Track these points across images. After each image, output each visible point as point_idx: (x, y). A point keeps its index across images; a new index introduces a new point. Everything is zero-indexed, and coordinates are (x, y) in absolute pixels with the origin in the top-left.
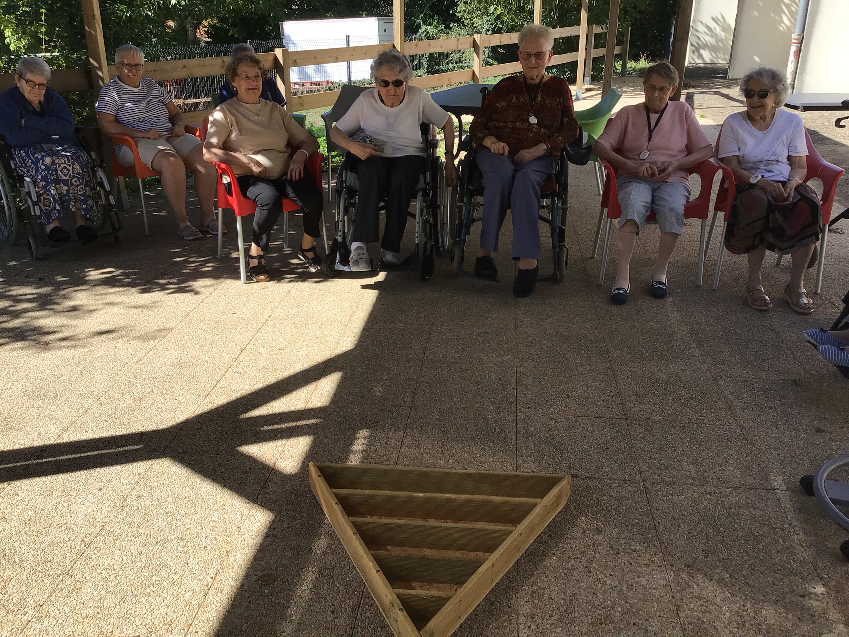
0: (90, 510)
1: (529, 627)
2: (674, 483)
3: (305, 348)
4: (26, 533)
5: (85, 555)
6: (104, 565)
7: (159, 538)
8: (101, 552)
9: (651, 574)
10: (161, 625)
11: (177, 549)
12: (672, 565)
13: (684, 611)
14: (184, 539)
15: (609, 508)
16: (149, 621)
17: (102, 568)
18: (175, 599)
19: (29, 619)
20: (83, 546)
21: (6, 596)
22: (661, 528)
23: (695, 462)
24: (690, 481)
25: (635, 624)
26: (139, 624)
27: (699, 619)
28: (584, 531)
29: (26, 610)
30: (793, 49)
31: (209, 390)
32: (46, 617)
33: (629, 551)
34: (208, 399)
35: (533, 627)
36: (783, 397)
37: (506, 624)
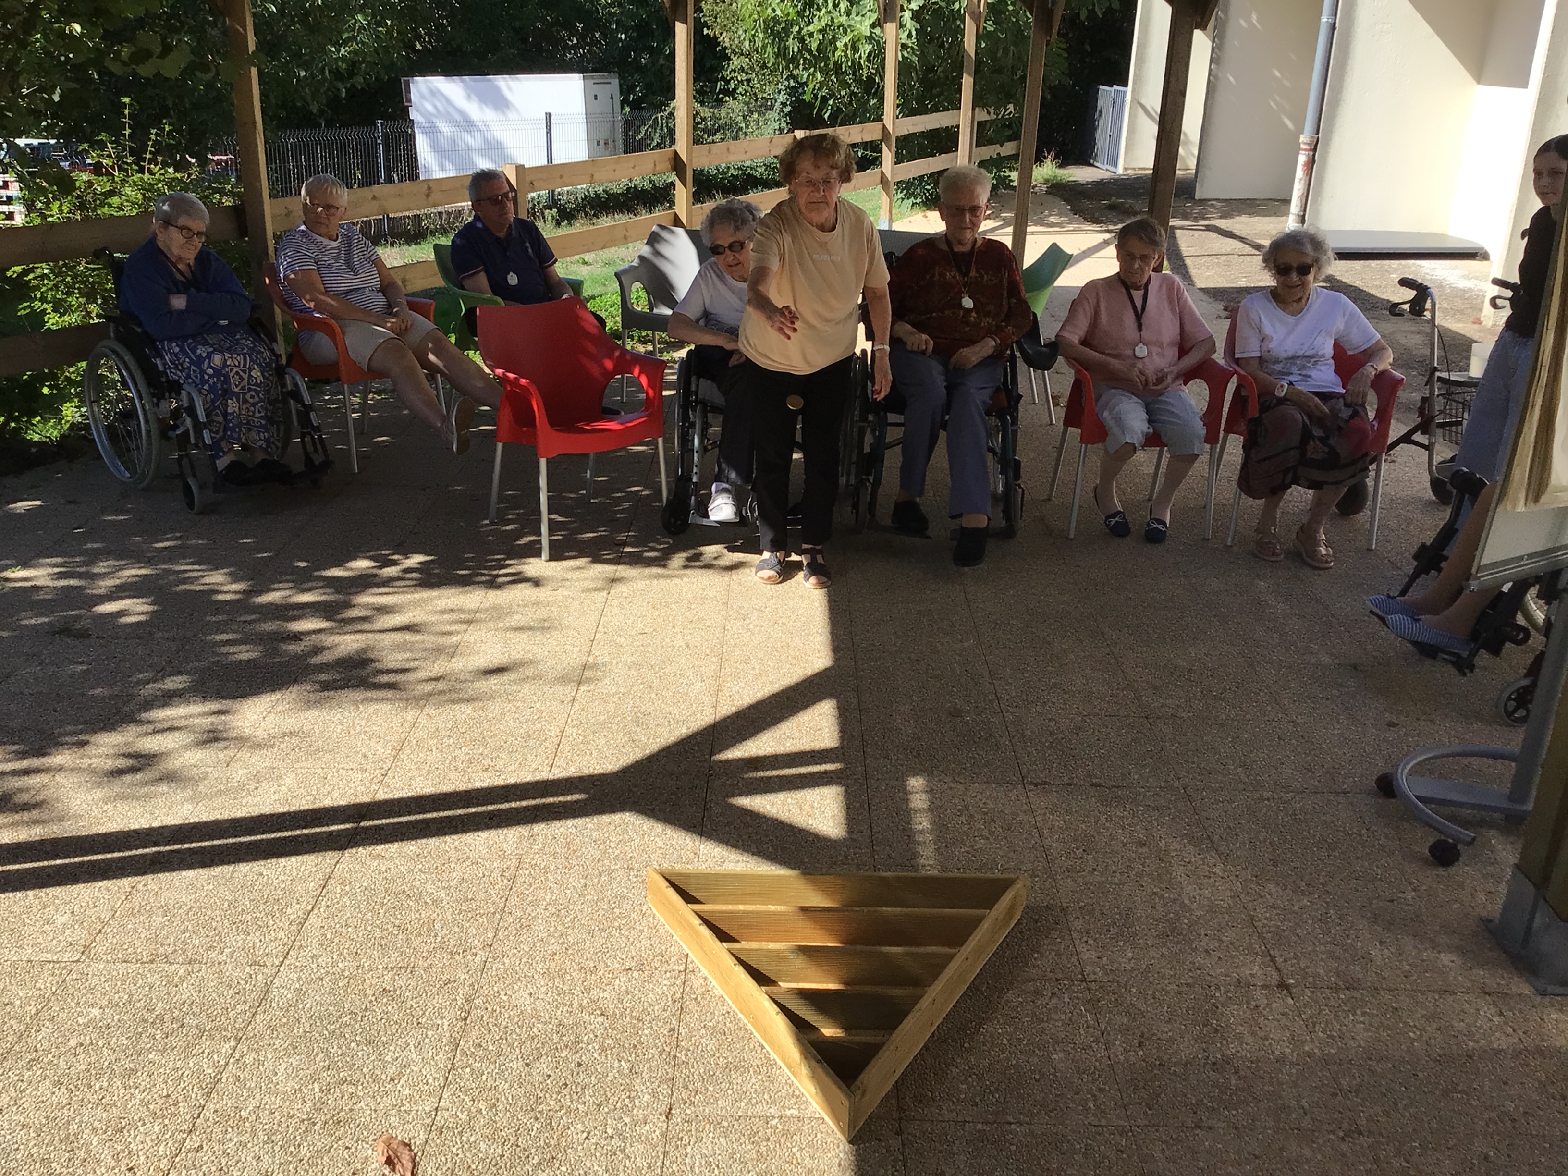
0: (491, 842)
1: (1087, 942)
2: (1222, 789)
3: (679, 636)
4: (420, 870)
5: (514, 889)
6: (545, 900)
7: (601, 869)
8: (533, 886)
9: (1214, 886)
10: (651, 957)
11: (629, 880)
12: (1237, 876)
13: (1260, 921)
14: (632, 869)
15: (1149, 819)
16: (634, 954)
17: (545, 903)
18: (654, 931)
19: (484, 959)
20: (506, 881)
21: (439, 939)
22: (1216, 838)
23: (1243, 765)
24: (1241, 787)
25: (1206, 935)
26: (624, 957)
27: (1278, 927)
28: (1125, 845)
29: (474, 951)
30: (1302, 159)
31: (573, 694)
32: (504, 956)
33: (1183, 863)
34: (577, 706)
35: (1091, 942)
36: (1341, 685)
37: (1059, 940)
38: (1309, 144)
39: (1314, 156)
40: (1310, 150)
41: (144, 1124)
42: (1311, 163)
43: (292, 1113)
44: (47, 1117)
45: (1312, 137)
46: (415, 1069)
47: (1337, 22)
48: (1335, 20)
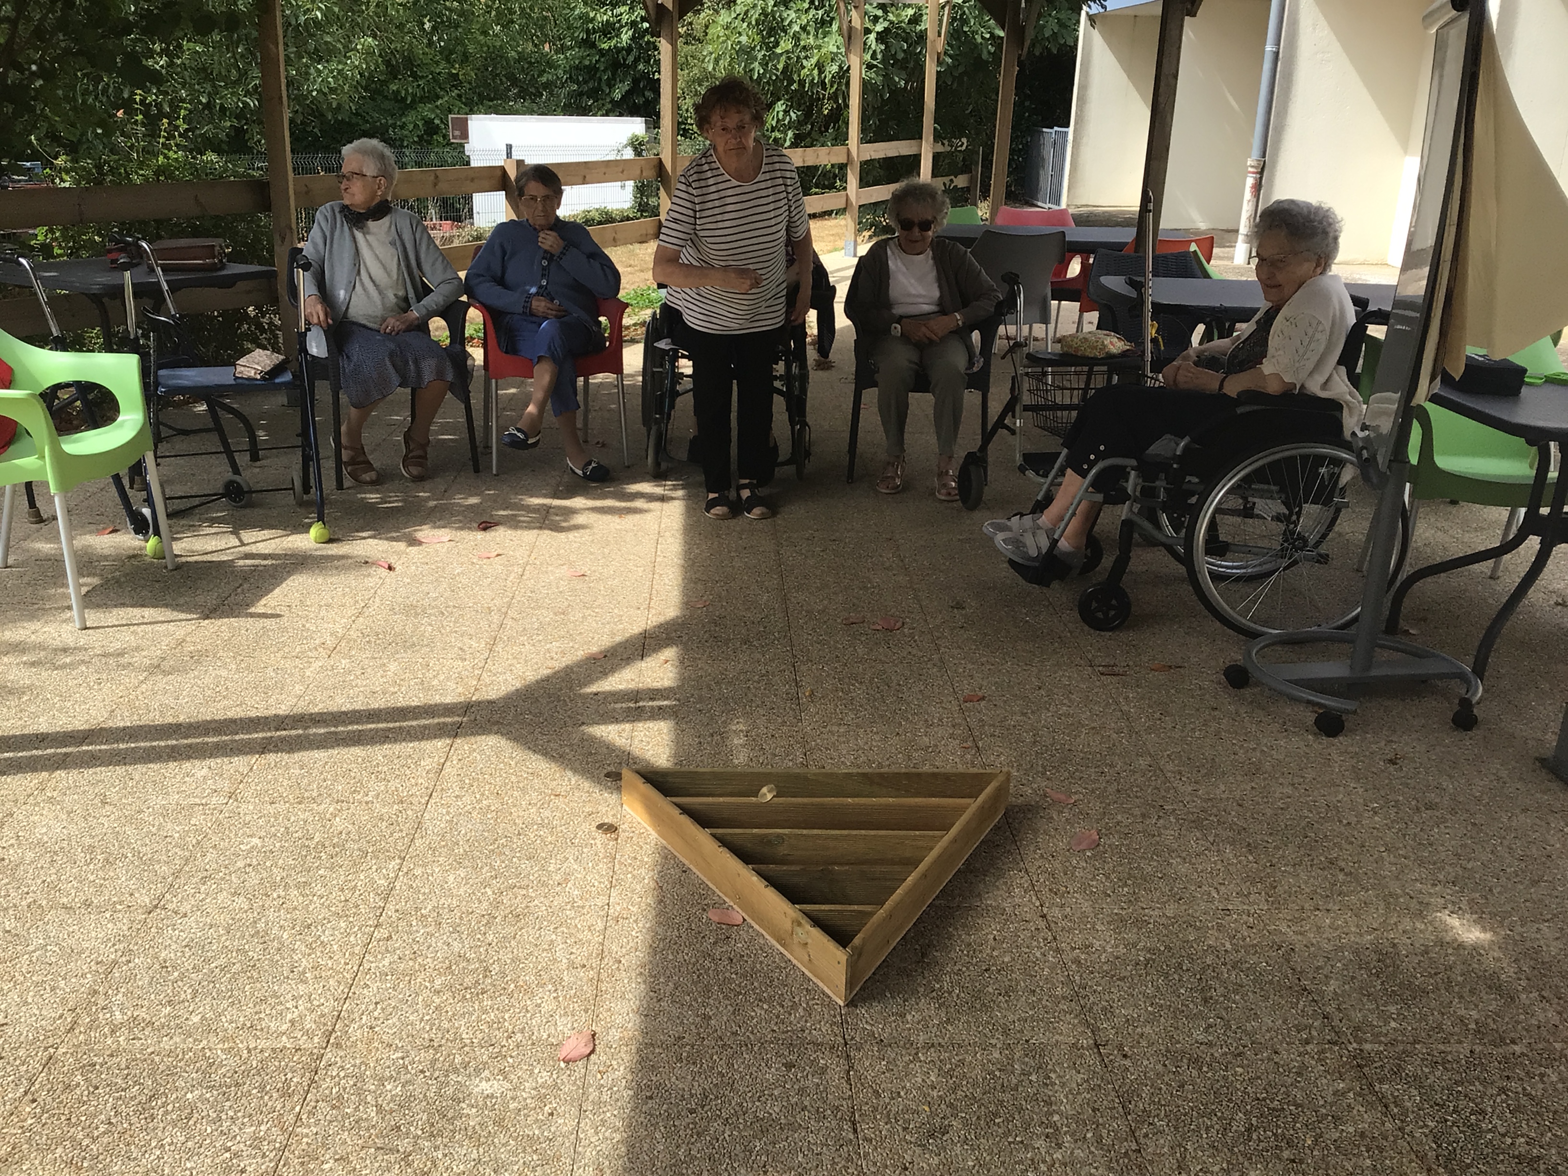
30: (1250, 181)
38: (1256, 167)
39: (1261, 178)
40: (1256, 173)
41: (329, 922)
42: (1258, 186)
43: (470, 910)
44: (233, 919)
45: (1260, 160)
46: (579, 876)
47: (1281, 51)
48: (1279, 49)
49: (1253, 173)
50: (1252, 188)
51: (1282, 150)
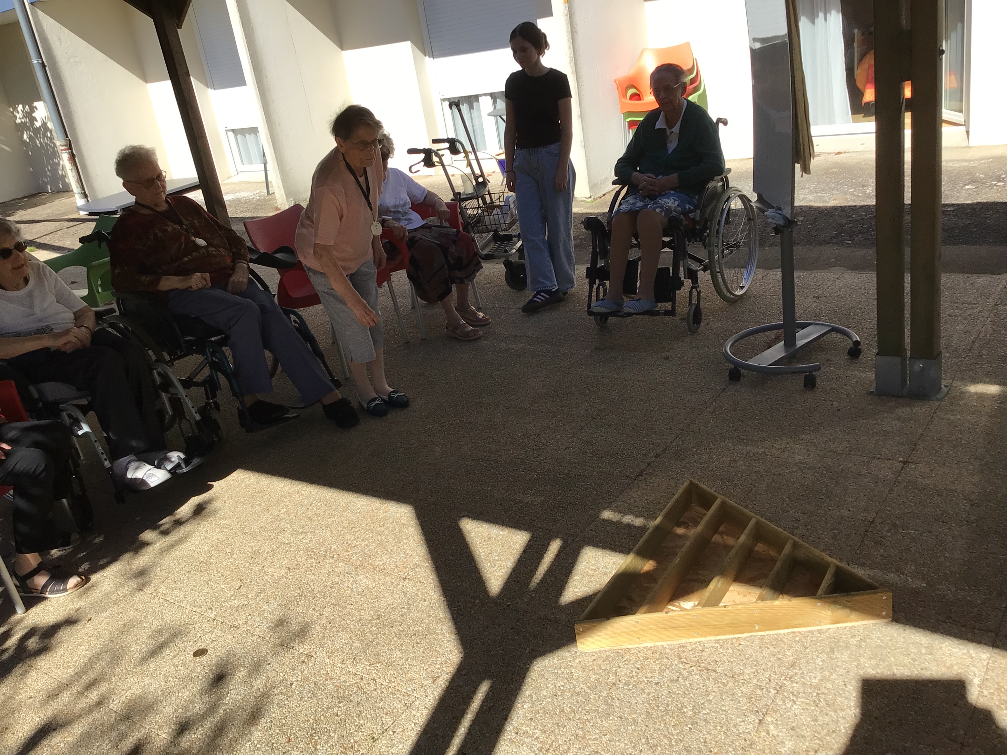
15: (708, 451)
30: (65, 156)
36: (614, 358)
38: (66, 145)
39: (72, 152)
40: (68, 149)
42: (72, 157)
45: (66, 140)
47: (44, 60)
48: (42, 60)
49: (65, 150)
50: (69, 160)
51: (78, 129)
